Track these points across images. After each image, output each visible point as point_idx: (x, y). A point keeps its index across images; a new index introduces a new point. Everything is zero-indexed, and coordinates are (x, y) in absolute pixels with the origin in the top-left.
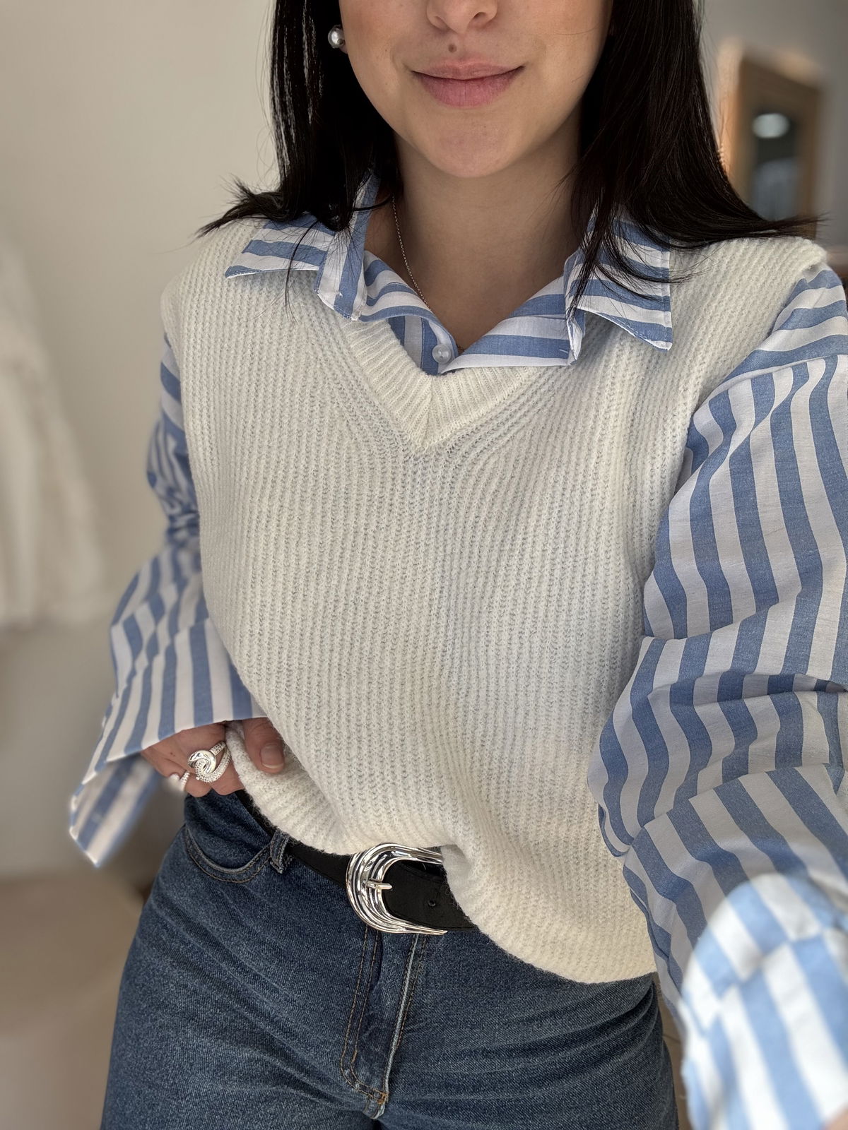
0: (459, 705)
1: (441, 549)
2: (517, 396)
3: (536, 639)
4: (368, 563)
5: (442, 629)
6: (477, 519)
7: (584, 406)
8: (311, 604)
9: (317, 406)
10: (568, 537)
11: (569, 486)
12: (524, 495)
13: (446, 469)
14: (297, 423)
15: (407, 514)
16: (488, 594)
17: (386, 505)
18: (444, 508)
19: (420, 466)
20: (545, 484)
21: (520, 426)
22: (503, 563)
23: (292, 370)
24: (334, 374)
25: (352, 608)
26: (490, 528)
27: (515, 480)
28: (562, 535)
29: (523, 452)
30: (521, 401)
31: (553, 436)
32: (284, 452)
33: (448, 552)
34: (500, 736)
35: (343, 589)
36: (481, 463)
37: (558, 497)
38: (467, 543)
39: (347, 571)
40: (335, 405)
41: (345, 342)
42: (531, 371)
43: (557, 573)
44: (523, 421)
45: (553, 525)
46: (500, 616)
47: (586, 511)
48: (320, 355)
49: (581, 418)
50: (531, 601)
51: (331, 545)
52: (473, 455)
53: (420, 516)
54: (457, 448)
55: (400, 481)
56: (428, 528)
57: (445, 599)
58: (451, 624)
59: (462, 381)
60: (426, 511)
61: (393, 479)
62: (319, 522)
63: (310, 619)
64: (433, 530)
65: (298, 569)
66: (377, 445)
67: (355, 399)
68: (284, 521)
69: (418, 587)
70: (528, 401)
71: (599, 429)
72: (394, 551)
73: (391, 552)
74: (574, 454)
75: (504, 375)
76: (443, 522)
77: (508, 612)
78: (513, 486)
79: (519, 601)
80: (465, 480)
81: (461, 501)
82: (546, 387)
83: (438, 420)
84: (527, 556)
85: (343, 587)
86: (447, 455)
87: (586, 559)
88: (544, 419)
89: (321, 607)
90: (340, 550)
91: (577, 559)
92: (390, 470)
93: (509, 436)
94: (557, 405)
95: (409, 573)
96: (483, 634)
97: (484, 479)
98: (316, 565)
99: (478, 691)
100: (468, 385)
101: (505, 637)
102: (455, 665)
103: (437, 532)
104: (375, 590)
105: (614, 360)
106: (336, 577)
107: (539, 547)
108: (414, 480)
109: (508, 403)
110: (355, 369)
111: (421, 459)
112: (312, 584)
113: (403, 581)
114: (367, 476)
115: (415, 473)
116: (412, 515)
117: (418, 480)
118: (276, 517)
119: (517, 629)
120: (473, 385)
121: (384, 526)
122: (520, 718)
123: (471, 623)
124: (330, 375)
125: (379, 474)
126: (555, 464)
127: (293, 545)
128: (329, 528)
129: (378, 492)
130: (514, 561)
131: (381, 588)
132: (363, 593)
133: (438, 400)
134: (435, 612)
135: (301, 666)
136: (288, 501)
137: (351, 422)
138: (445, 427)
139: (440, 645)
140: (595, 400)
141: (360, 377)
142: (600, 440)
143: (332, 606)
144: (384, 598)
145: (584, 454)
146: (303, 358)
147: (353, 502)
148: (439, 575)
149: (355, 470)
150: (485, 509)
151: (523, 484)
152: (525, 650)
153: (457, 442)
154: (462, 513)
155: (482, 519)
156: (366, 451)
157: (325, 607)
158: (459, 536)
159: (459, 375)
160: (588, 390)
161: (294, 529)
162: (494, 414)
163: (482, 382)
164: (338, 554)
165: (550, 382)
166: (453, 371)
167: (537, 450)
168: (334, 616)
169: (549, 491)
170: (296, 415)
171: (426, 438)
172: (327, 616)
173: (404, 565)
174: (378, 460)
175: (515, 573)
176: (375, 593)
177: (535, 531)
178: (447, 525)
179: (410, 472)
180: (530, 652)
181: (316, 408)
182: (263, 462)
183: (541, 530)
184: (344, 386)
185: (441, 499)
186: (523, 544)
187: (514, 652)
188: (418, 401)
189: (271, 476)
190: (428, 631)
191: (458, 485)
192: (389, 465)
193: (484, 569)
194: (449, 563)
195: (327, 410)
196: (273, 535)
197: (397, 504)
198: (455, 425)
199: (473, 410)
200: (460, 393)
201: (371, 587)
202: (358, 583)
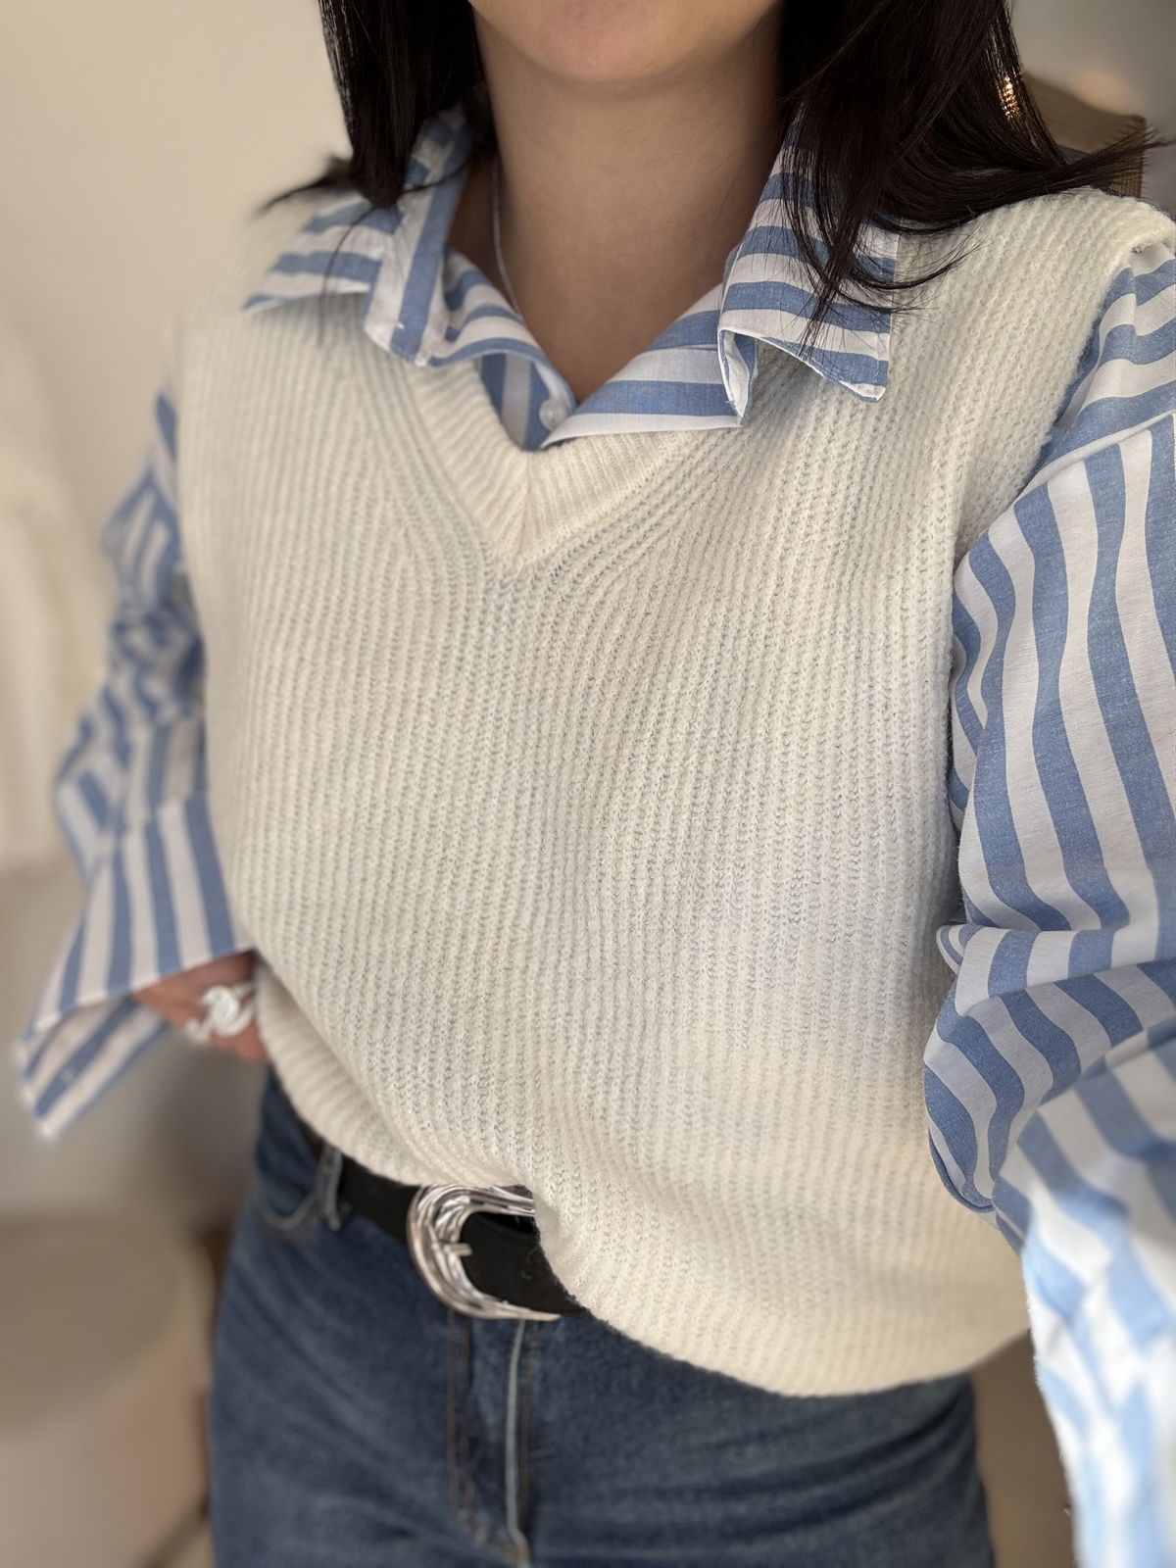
0: (561, 970)
1: (534, 727)
2: (660, 481)
3: (674, 872)
4: (421, 749)
5: (535, 854)
6: (591, 683)
7: (760, 500)
8: (336, 809)
10: (726, 712)
11: (732, 632)
12: (663, 645)
13: (548, 602)
15: (484, 673)
16: (603, 801)
17: (454, 660)
18: (542, 662)
19: (509, 597)
20: (696, 629)
21: (663, 529)
22: (626, 752)
25: (395, 818)
26: (610, 696)
27: (651, 619)
28: (718, 709)
29: (665, 573)
30: (666, 488)
31: (711, 549)
32: (311, 575)
33: (545, 733)
34: (624, 1022)
35: (383, 789)
36: (600, 592)
37: (714, 648)
38: (574, 720)
41: (413, 403)
42: (682, 438)
43: (708, 769)
44: (668, 523)
45: (705, 693)
46: (620, 836)
47: (756, 671)
49: (754, 522)
50: (667, 813)
51: (368, 719)
52: (587, 581)
53: (505, 676)
54: (565, 568)
55: (476, 622)
56: (515, 696)
57: (538, 806)
58: (548, 846)
59: (572, 460)
60: (513, 669)
61: (467, 619)
62: (352, 684)
63: (335, 832)
64: (523, 698)
65: (319, 756)
66: (448, 565)
68: (303, 680)
69: (496, 787)
70: (677, 488)
71: (781, 540)
72: (462, 732)
73: (457, 733)
74: (741, 579)
75: (641, 448)
76: (538, 685)
77: (630, 830)
78: (648, 629)
79: (648, 812)
80: (575, 622)
81: (568, 654)
83: (537, 523)
84: (663, 741)
85: (383, 785)
86: (549, 579)
87: (752, 746)
88: (699, 519)
89: (350, 815)
90: (380, 728)
91: (739, 747)
92: (463, 604)
93: (645, 546)
94: (721, 497)
95: (484, 766)
96: (594, 863)
97: (603, 619)
98: (343, 751)
99: (588, 951)
100: (582, 465)
101: (626, 869)
103: (529, 701)
104: (430, 794)
105: (811, 427)
107: (682, 727)
108: (498, 620)
109: (646, 494)
110: (425, 446)
111: (511, 586)
112: (338, 779)
113: (473, 779)
114: (429, 612)
115: (500, 608)
116: (491, 675)
117: (504, 619)
118: (292, 675)
119: (645, 855)
120: (590, 467)
121: (448, 692)
122: (651, 995)
123: (578, 845)
125: (447, 611)
126: (711, 596)
128: (366, 693)
129: (442, 640)
130: (643, 749)
131: (439, 788)
132: (412, 795)
133: (537, 490)
134: (525, 826)
136: (311, 651)
138: (548, 535)
139: (532, 877)
140: (777, 492)
142: (782, 559)
143: (366, 814)
144: (443, 804)
145: (755, 580)
147: (404, 653)
148: (531, 769)
149: (411, 603)
150: (603, 667)
151: (662, 626)
152: (658, 890)
153: (566, 558)
154: (568, 673)
155: (598, 682)
157: (356, 814)
158: (563, 708)
159: (567, 448)
160: (767, 474)
161: (316, 694)
162: (623, 511)
163: (604, 459)
165: (712, 456)
166: (559, 444)
167: (687, 571)
168: (368, 829)
169: (702, 639)
170: (332, 519)
171: (519, 553)
172: (358, 829)
173: (475, 754)
174: (447, 589)
175: (644, 767)
176: (430, 796)
177: (677, 702)
178: (545, 690)
179: (492, 608)
180: (664, 892)
181: (361, 509)
182: (281, 590)
183: (687, 701)
185: (538, 650)
186: (658, 722)
187: (641, 891)
188: (507, 494)
189: (290, 613)
190: (512, 855)
191: (565, 628)
192: (462, 597)
193: (598, 760)
194: (545, 749)
195: (378, 511)
197: (469, 658)
198: (562, 531)
199: (590, 505)
200: (571, 480)
201: (425, 787)
202: (405, 780)
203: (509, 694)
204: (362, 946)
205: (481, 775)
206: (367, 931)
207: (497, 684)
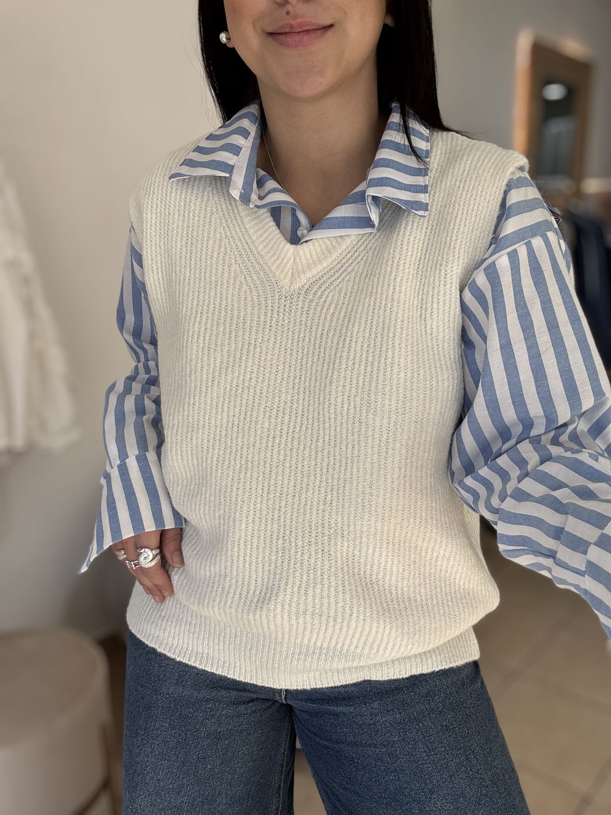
0: (312, 447)
1: (300, 351)
2: (345, 254)
4: (256, 362)
5: (301, 402)
7: (386, 259)
8: (222, 388)
9: (227, 266)
12: (351, 315)
13: (304, 303)
14: (215, 276)
15: (280, 331)
17: (268, 327)
18: (303, 326)
19: (288, 301)
20: (363, 307)
21: (347, 272)
23: (212, 243)
24: (236, 245)
25: (246, 391)
26: (331, 336)
27: (345, 306)
29: (350, 288)
30: (348, 257)
31: (368, 279)
32: (207, 294)
34: (338, 465)
35: (241, 379)
36: (324, 297)
38: (317, 347)
39: (243, 368)
40: (237, 266)
41: (243, 224)
42: (353, 237)
44: (349, 269)
48: (228, 234)
49: (384, 266)
51: (234, 351)
52: (319, 293)
53: (288, 332)
54: (310, 289)
55: (276, 312)
56: (292, 340)
57: (302, 383)
58: (307, 397)
59: (312, 247)
60: (291, 329)
61: (272, 310)
62: (228, 337)
63: (222, 397)
64: (296, 340)
65: (215, 366)
67: (249, 260)
68: (207, 337)
69: (286, 376)
70: (352, 257)
71: (394, 272)
72: (272, 355)
73: (270, 356)
74: (380, 287)
75: (337, 241)
76: (302, 335)
78: (344, 309)
80: (315, 309)
81: (313, 322)
82: (362, 248)
83: (298, 272)
85: (242, 377)
86: (304, 294)
88: (362, 267)
89: (228, 390)
90: (240, 355)
92: (270, 305)
93: (340, 279)
94: (370, 259)
95: (280, 368)
97: (326, 307)
98: (225, 364)
99: (324, 437)
100: (315, 249)
102: (310, 423)
103: (298, 341)
105: (403, 231)
106: (237, 371)
108: (285, 310)
109: (340, 259)
110: (249, 241)
111: (289, 297)
112: (223, 375)
113: (277, 373)
114: (256, 309)
115: (285, 306)
116: (282, 332)
117: (287, 310)
118: (203, 335)
120: (318, 249)
121: (266, 339)
123: (320, 394)
124: (234, 246)
125: (264, 308)
126: (369, 294)
127: (212, 351)
128: (233, 341)
129: (263, 319)
131: (264, 378)
132: (253, 381)
133: (298, 260)
134: (297, 391)
135: (216, 425)
136: (210, 325)
137: (247, 276)
138: (303, 277)
139: (300, 411)
140: (391, 255)
141: (252, 246)
142: (395, 279)
143: (235, 389)
145: (385, 287)
146: (218, 236)
147: (248, 325)
148: (299, 368)
149: (249, 305)
150: (327, 325)
153: (310, 285)
154: (314, 329)
155: (326, 331)
156: (256, 294)
157: (231, 390)
158: (312, 342)
160: (388, 249)
161: (213, 342)
162: (332, 266)
163: (324, 247)
164: (238, 357)
165: (365, 244)
166: (306, 242)
167: (358, 287)
168: (235, 395)
170: (214, 272)
171: (291, 284)
172: (231, 395)
173: (277, 364)
174: (263, 299)
176: (260, 381)
178: (305, 336)
179: (282, 306)
181: (226, 267)
182: (195, 301)
184: (243, 253)
185: (301, 321)
188: (285, 261)
189: (200, 310)
190: (292, 403)
191: (311, 312)
192: (269, 302)
195: (233, 269)
196: (201, 346)
197: (274, 326)
198: (308, 275)
199: (319, 265)
200: (311, 255)
201: (258, 378)
202: (250, 375)
203: (290, 339)
204: (234, 442)
205: (279, 372)
206: (236, 436)
207: (285, 335)
